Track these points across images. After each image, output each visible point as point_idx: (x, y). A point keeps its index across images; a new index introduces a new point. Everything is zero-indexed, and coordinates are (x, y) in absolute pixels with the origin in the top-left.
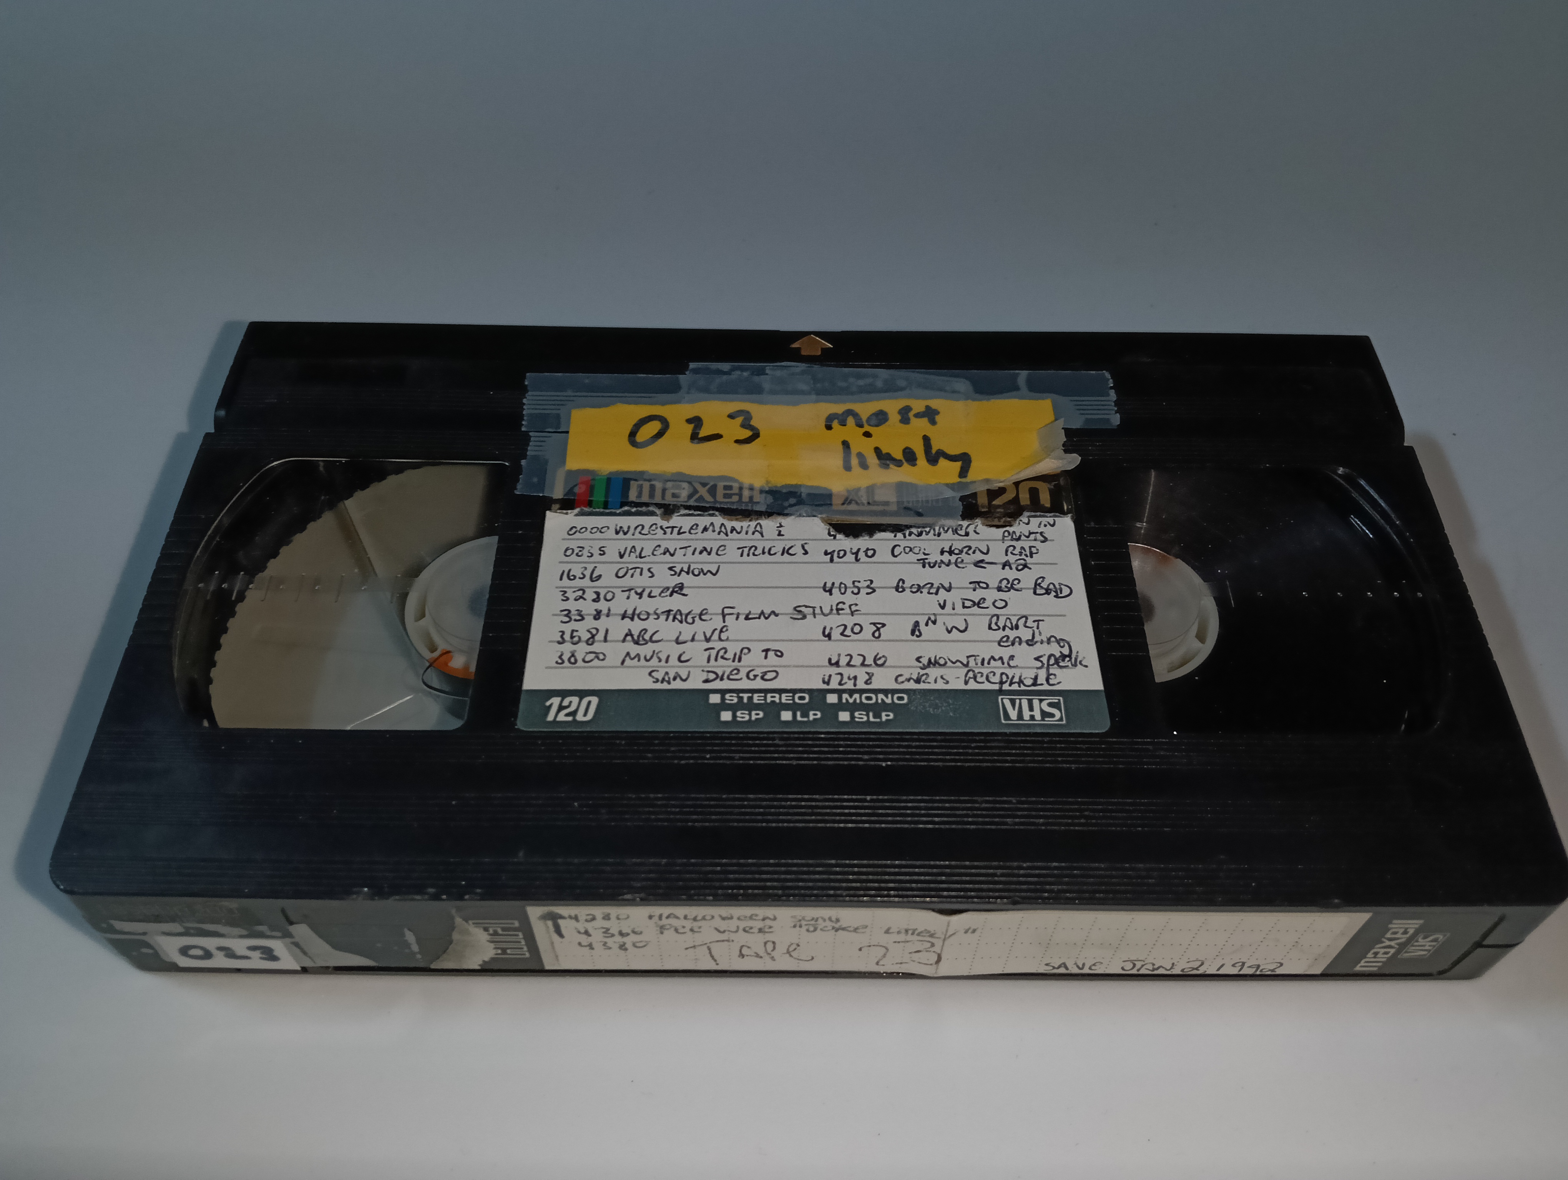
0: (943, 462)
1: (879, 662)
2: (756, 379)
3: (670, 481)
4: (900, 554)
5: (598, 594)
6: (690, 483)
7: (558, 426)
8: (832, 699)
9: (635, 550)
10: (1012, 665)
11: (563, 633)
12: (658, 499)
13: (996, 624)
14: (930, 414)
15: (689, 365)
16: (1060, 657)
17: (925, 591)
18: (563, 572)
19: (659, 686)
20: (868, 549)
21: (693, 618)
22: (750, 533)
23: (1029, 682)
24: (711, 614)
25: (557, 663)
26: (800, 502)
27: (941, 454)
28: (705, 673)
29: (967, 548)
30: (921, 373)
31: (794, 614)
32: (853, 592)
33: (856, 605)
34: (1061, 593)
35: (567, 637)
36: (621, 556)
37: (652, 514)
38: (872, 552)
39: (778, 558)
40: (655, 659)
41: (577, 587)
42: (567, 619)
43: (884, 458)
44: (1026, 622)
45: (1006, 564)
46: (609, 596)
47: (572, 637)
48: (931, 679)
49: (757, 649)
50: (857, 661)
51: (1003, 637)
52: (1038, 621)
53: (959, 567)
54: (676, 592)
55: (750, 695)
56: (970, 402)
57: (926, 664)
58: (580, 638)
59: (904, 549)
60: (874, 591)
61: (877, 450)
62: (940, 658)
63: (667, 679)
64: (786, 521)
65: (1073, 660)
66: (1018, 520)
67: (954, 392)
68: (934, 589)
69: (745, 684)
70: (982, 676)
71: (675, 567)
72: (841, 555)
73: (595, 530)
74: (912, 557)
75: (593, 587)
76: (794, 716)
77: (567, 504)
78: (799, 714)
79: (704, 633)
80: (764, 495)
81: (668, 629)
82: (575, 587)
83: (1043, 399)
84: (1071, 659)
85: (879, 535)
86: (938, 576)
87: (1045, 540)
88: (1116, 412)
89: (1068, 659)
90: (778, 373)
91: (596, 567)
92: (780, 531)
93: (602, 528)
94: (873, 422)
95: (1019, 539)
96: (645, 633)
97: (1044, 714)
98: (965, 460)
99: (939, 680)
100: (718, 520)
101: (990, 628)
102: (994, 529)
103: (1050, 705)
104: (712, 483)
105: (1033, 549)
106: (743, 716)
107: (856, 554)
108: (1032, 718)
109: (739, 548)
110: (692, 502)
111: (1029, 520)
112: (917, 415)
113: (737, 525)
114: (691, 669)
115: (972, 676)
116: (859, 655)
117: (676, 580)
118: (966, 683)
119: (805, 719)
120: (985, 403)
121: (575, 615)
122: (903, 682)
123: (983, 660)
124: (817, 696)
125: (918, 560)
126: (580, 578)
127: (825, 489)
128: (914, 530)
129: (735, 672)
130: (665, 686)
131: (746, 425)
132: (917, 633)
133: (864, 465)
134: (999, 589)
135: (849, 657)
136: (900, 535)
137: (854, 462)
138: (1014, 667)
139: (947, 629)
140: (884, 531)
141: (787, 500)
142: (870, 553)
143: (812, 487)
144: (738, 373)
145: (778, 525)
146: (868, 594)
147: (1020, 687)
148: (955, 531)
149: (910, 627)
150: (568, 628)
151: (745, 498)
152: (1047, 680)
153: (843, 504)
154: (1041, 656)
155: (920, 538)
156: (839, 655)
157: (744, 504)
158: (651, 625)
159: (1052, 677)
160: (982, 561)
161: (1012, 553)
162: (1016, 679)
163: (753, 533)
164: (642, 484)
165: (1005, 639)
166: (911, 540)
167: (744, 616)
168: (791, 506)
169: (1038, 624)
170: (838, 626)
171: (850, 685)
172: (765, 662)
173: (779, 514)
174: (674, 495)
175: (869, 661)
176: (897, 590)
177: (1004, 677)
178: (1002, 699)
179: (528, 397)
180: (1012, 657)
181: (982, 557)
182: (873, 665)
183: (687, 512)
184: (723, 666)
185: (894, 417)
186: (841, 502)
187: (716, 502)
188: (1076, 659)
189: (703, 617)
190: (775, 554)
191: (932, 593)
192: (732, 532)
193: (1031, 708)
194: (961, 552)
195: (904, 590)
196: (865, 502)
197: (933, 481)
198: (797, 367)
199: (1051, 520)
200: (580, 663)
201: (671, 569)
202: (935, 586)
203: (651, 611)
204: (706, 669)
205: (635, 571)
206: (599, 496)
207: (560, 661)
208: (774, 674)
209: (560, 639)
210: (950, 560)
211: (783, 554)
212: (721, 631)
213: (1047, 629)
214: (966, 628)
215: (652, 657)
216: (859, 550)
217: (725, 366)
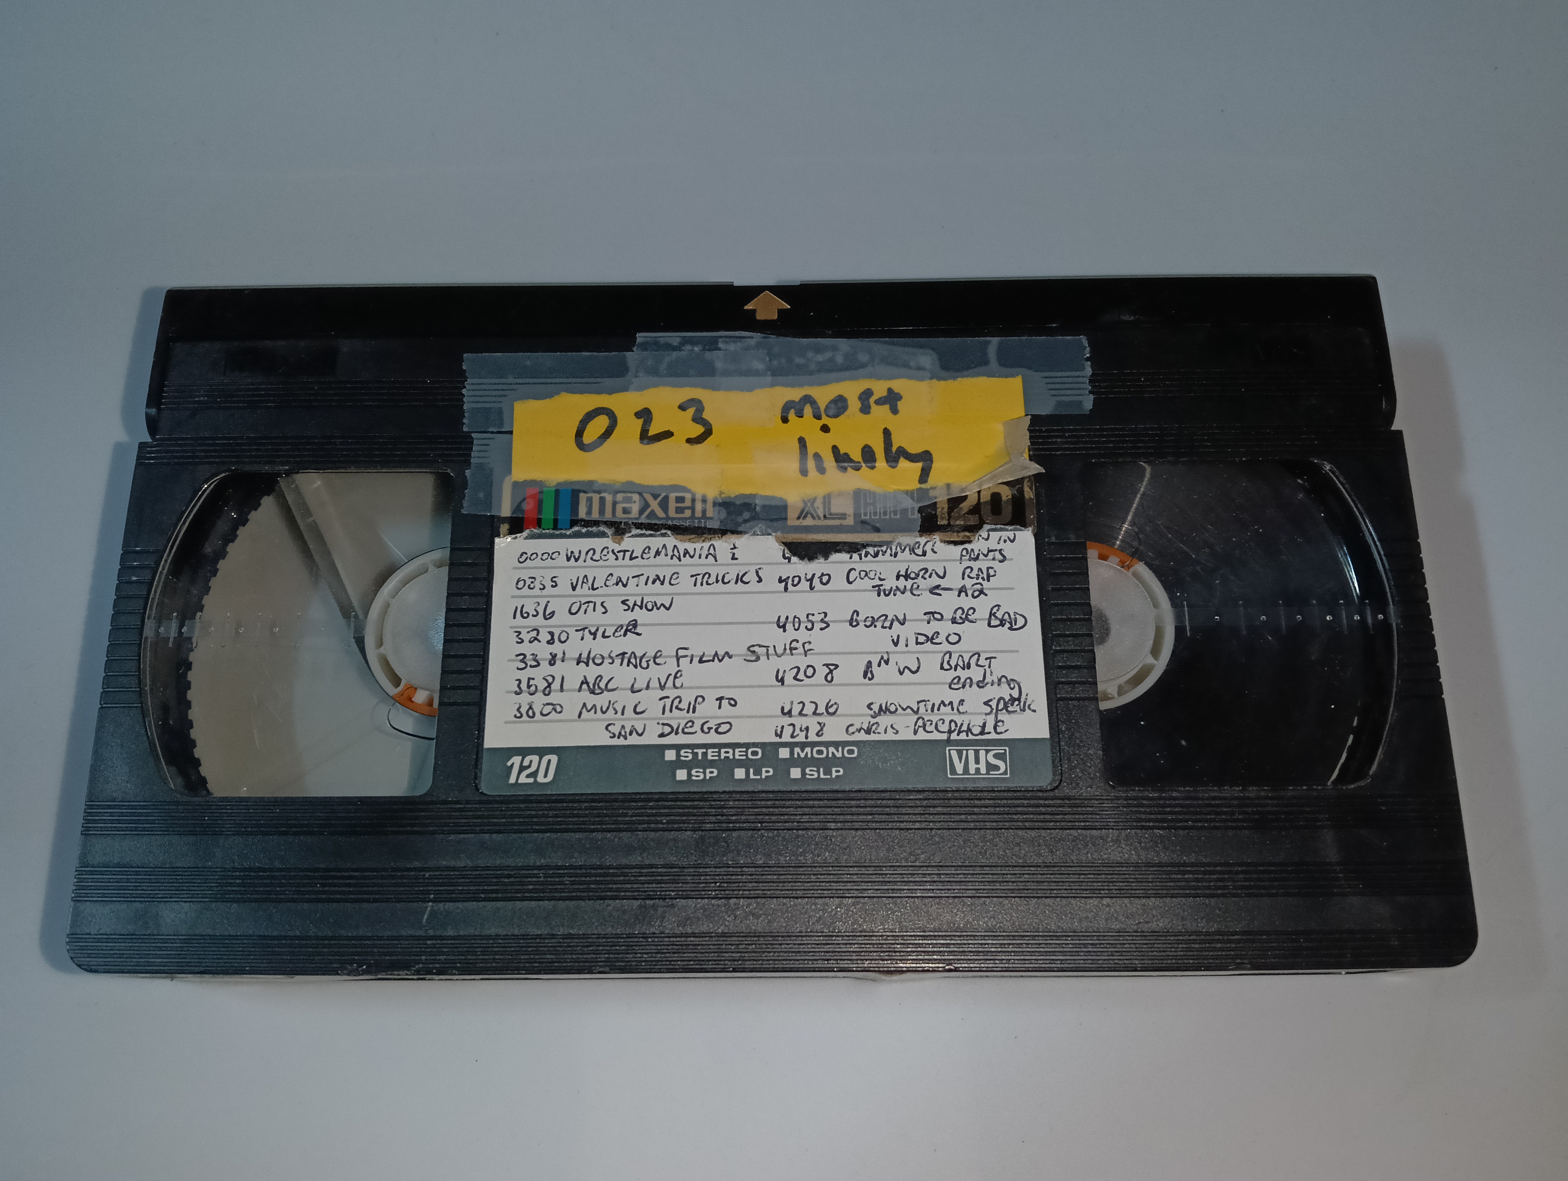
0: (903, 463)
1: (831, 710)
2: (708, 355)
3: (620, 492)
4: (855, 579)
5: (552, 634)
6: (640, 494)
7: (501, 424)
8: (784, 753)
9: (587, 580)
10: (961, 711)
11: (520, 681)
12: (608, 516)
13: (948, 663)
14: (892, 400)
15: (636, 338)
16: (1009, 700)
17: (879, 624)
18: (517, 608)
19: (616, 742)
20: (823, 575)
21: (647, 661)
22: (703, 556)
23: (977, 730)
24: (666, 657)
25: (515, 716)
26: (755, 518)
27: (903, 453)
28: (661, 726)
29: (924, 571)
30: (885, 343)
31: (747, 655)
32: (806, 627)
33: (810, 643)
34: (1015, 625)
35: (524, 686)
36: (574, 588)
37: (603, 535)
38: (827, 577)
39: (732, 587)
40: (611, 711)
41: (531, 627)
42: (523, 665)
43: (841, 458)
44: (978, 660)
45: (962, 590)
46: (563, 638)
47: (529, 686)
48: (881, 729)
49: (711, 697)
50: (809, 709)
51: (954, 679)
52: (990, 658)
53: (915, 595)
54: (630, 631)
55: (705, 750)
56: (935, 382)
57: (877, 712)
58: (536, 687)
59: (860, 574)
60: (828, 626)
61: (835, 449)
62: (891, 704)
63: (623, 733)
64: (742, 541)
65: (1022, 704)
66: (977, 535)
67: (920, 368)
68: (888, 622)
69: (700, 738)
70: (931, 724)
71: (628, 600)
72: (795, 583)
73: (546, 556)
74: (867, 583)
75: (546, 627)
76: (747, 773)
77: (516, 526)
78: (751, 770)
79: (659, 679)
80: (717, 508)
81: (623, 675)
82: (528, 627)
83: (1013, 376)
84: (1020, 702)
85: (835, 557)
86: (893, 606)
87: (1004, 559)
88: (1090, 392)
89: (1017, 702)
90: (732, 347)
91: (548, 602)
92: (734, 554)
93: (553, 554)
94: (831, 413)
95: (977, 559)
96: (600, 681)
97: (990, 767)
98: (925, 458)
99: (889, 729)
100: (671, 541)
101: (942, 668)
102: (952, 547)
103: (996, 756)
104: (664, 494)
105: (990, 570)
106: (698, 774)
107: (811, 580)
108: (978, 771)
109: (692, 576)
110: (643, 520)
111: (989, 535)
112: (878, 402)
113: (690, 547)
114: (645, 722)
115: (921, 724)
116: (811, 702)
117: (629, 616)
118: (915, 732)
119: (758, 777)
120: (950, 382)
121: (530, 660)
122: (853, 733)
123: (934, 705)
124: (769, 748)
125: (873, 587)
126: (533, 616)
127: (781, 498)
128: (871, 550)
129: (690, 724)
130: (621, 742)
131: (698, 419)
132: (869, 675)
133: (821, 470)
134: (954, 621)
135: (801, 705)
136: (856, 556)
137: (811, 464)
138: (963, 713)
139: (899, 671)
140: (839, 551)
141: (741, 514)
142: (825, 579)
143: (767, 497)
144: (688, 347)
145: (732, 547)
146: (822, 629)
147: (967, 736)
148: (912, 551)
149: (863, 668)
150: (524, 676)
151: (698, 514)
152: (995, 728)
153: (799, 518)
154: (990, 700)
155: (876, 559)
156: (792, 703)
157: (696, 521)
158: (606, 670)
159: (1000, 724)
160: (938, 587)
161: (969, 576)
162: (964, 728)
163: (706, 558)
164: (592, 497)
165: (955, 681)
166: (867, 562)
167: (698, 659)
168: (746, 521)
169: (990, 662)
170: (791, 669)
171: (801, 738)
172: (720, 713)
173: (734, 532)
174: (626, 511)
175: (821, 709)
176: (851, 625)
177: (953, 724)
178: (949, 750)
179: (467, 386)
180: (962, 702)
181: (938, 581)
182: (825, 713)
183: (639, 531)
184: (678, 718)
185: (854, 404)
186: (797, 516)
187: (668, 518)
188: (1025, 703)
189: (657, 661)
190: (729, 582)
191: (886, 628)
192: (684, 556)
193: (977, 761)
194: (918, 575)
195: (858, 624)
196: (821, 515)
197: (893, 487)
198: (752, 337)
199: (1011, 535)
200: (538, 716)
201: (624, 602)
202: (890, 618)
203: (606, 655)
204: (661, 722)
205: (588, 607)
206: (548, 514)
207: (518, 715)
208: (728, 726)
209: (517, 689)
210: (905, 587)
211: (736, 582)
212: (675, 677)
213: (999, 669)
214: (919, 668)
215: (608, 708)
216: (814, 575)
217: (674, 338)
